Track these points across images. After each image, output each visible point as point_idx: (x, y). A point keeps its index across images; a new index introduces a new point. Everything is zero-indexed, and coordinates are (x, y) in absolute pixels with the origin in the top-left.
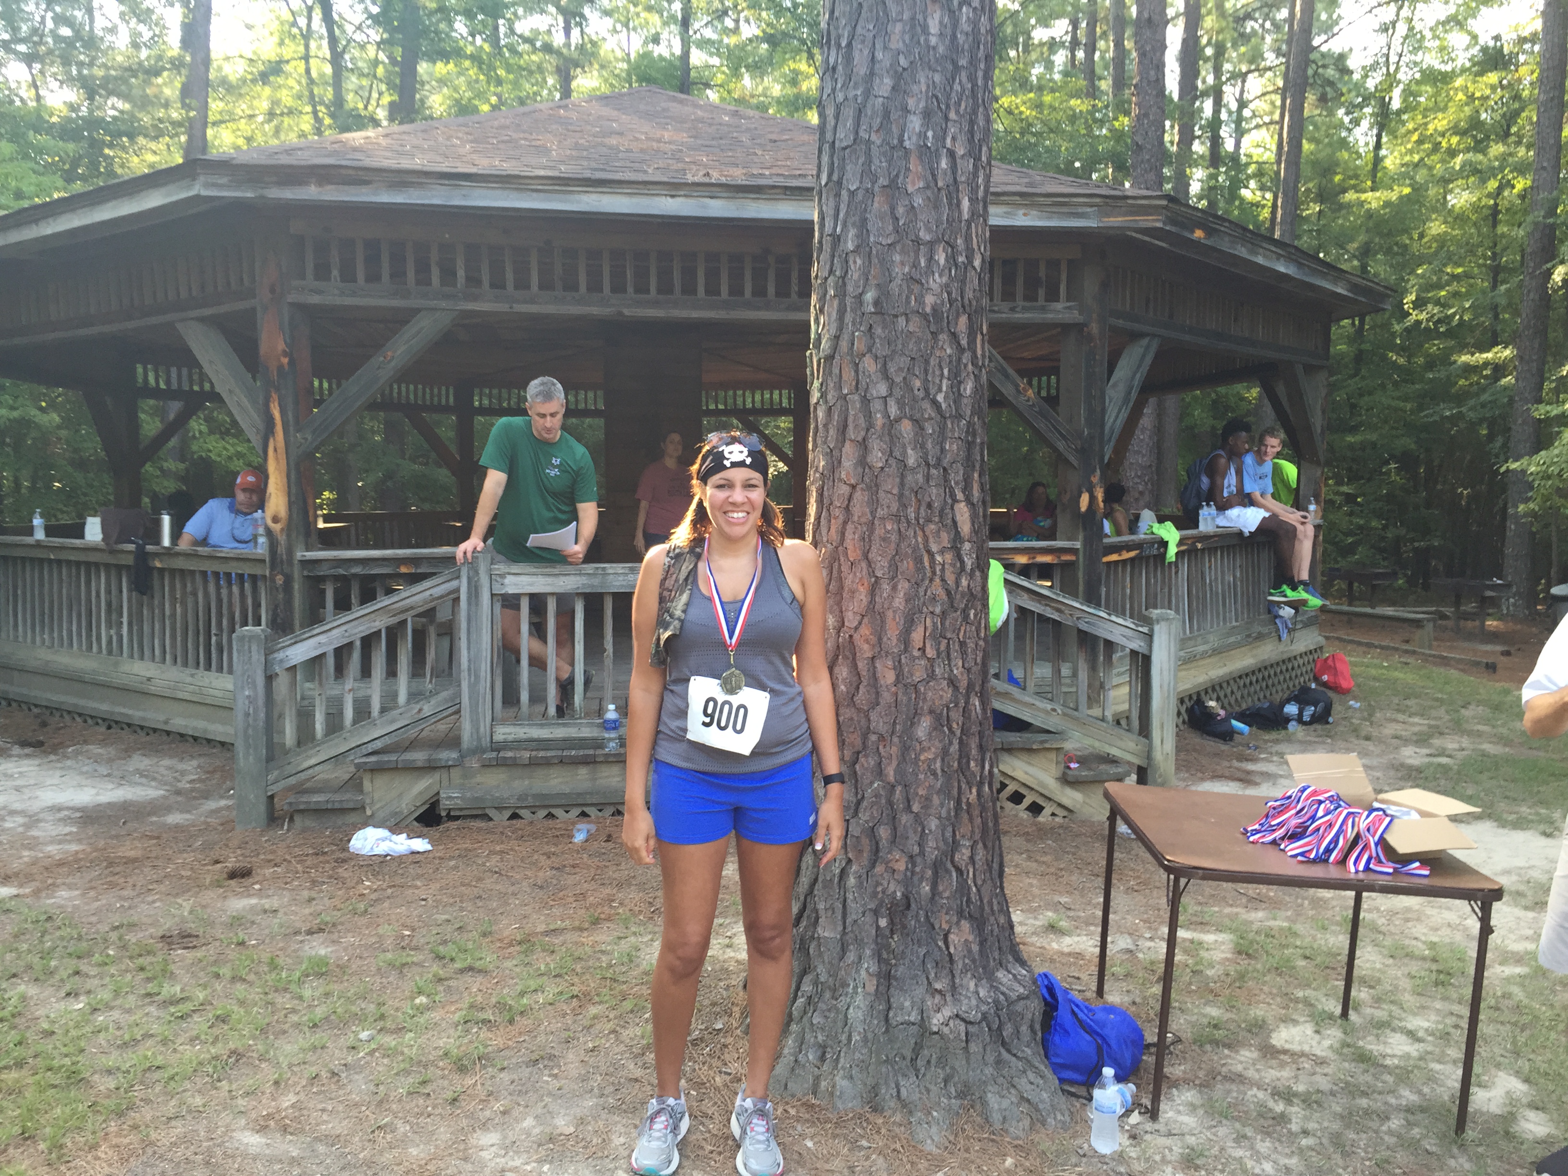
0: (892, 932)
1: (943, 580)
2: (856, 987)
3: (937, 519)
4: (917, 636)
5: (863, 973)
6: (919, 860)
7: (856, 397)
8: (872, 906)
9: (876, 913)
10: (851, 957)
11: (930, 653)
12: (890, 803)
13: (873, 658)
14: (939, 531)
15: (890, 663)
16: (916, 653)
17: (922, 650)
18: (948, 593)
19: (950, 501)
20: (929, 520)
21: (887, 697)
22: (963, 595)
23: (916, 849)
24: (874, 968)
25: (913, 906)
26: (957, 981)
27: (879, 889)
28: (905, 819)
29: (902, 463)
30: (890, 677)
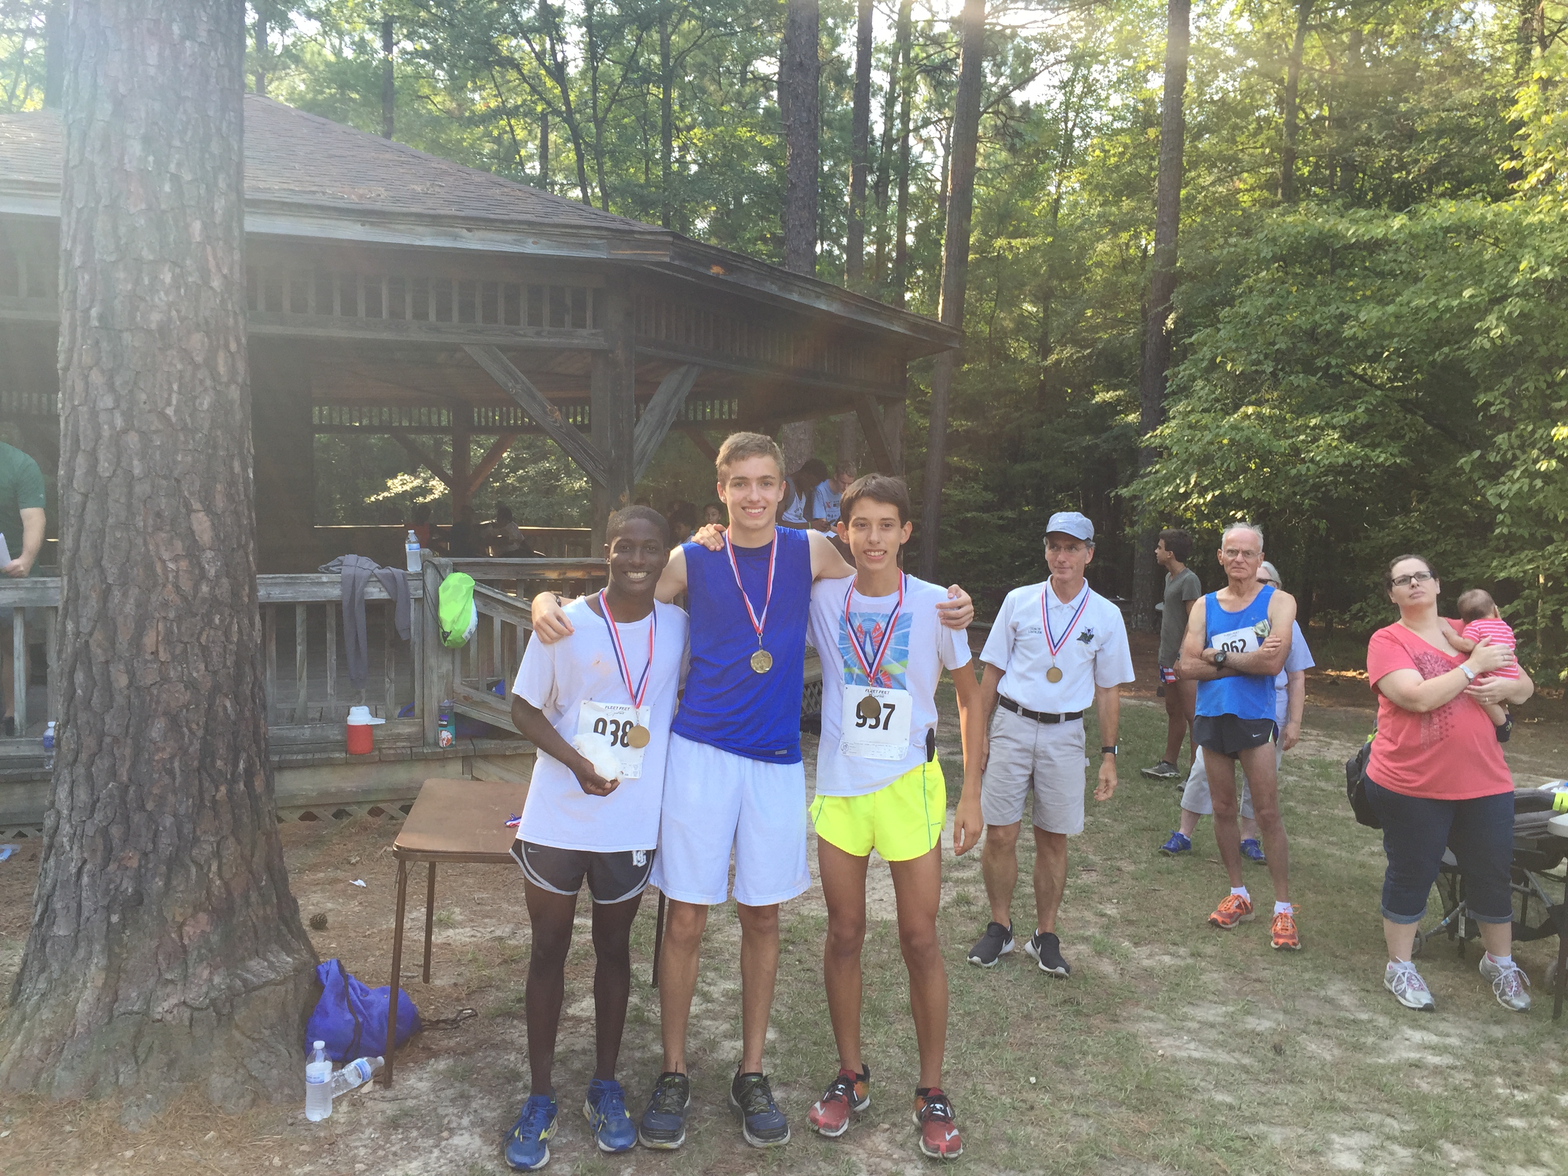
0: (124, 927)
1: (177, 587)
2: (85, 983)
3: (168, 528)
4: (149, 640)
5: (93, 968)
6: (151, 856)
7: (84, 409)
8: (105, 903)
9: (109, 909)
10: (81, 953)
11: (163, 656)
12: (124, 801)
13: (107, 662)
14: (172, 538)
15: (122, 667)
16: (148, 657)
17: (155, 653)
18: (185, 598)
19: (184, 511)
20: (159, 529)
21: (119, 700)
22: (204, 601)
23: (150, 846)
24: (103, 962)
25: (146, 901)
26: (191, 971)
27: (112, 886)
28: (137, 818)
29: (129, 472)
30: (122, 681)
